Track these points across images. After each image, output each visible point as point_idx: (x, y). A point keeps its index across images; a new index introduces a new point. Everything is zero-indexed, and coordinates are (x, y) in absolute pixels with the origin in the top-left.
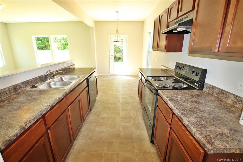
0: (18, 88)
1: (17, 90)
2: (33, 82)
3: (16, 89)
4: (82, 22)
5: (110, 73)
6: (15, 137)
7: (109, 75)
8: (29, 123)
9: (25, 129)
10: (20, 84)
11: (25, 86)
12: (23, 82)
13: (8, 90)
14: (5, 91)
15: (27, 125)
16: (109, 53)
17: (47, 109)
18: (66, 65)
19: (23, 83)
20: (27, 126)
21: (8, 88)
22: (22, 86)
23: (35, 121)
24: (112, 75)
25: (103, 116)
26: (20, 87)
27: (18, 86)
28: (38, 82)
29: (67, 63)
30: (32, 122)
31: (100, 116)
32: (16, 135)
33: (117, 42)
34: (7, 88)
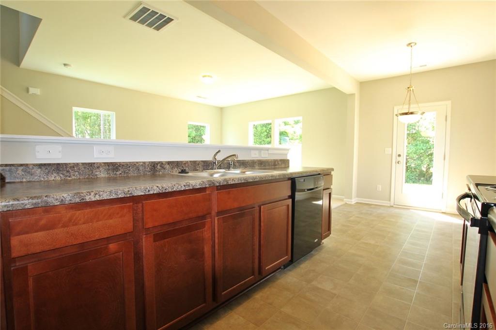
0: (159, 167)
1: (157, 171)
2: (188, 165)
3: (155, 168)
4: (335, 88)
5: (390, 201)
6: (57, 201)
7: (389, 205)
8: (96, 194)
9: (83, 199)
10: (164, 163)
11: (172, 169)
12: (171, 162)
13: (142, 165)
14: (137, 165)
15: (90, 194)
16: (391, 149)
17: (149, 191)
18: (267, 156)
19: (169, 163)
20: (90, 197)
21: (144, 163)
22: (167, 166)
23: (112, 197)
24: (394, 206)
25: (319, 286)
26: (163, 167)
27: (159, 165)
28: (198, 168)
29: (269, 152)
30: (102, 195)
31: (314, 283)
32: (60, 200)
33: (406, 114)
34: (142, 162)
